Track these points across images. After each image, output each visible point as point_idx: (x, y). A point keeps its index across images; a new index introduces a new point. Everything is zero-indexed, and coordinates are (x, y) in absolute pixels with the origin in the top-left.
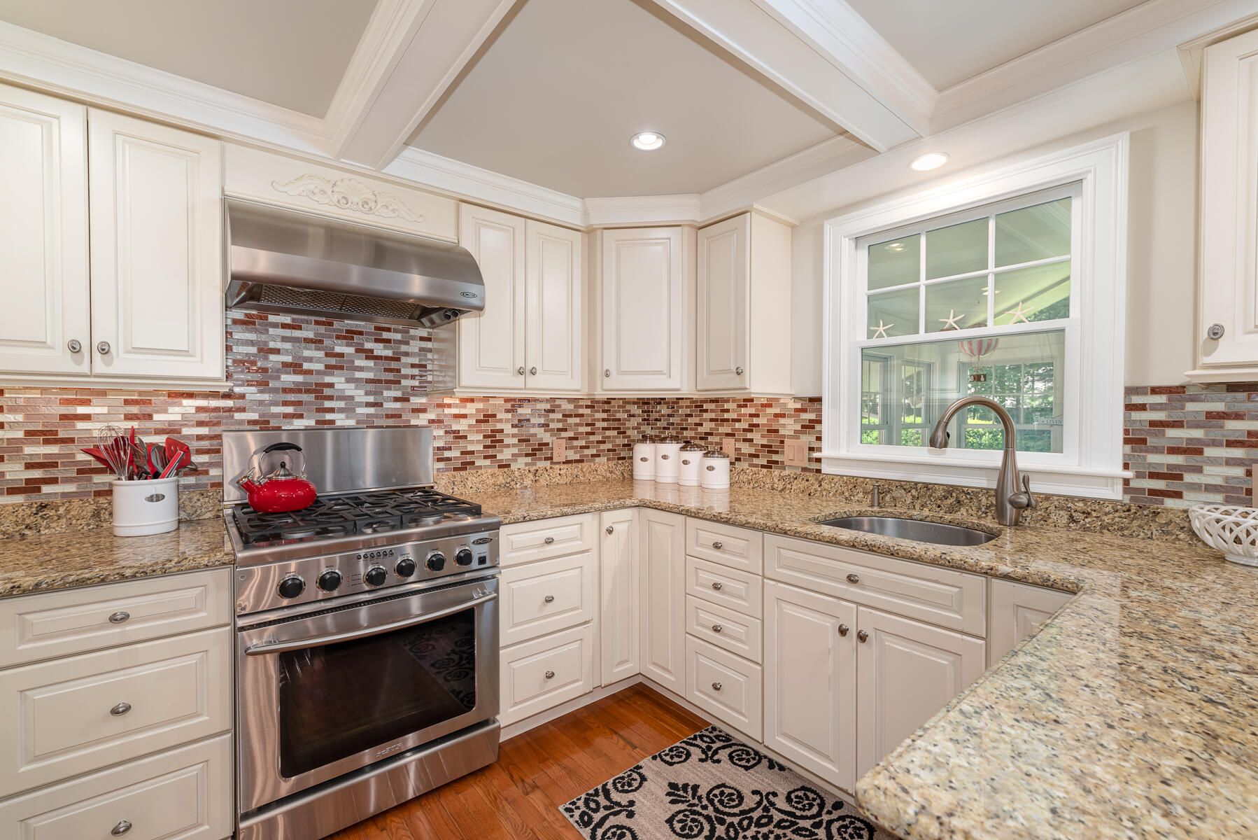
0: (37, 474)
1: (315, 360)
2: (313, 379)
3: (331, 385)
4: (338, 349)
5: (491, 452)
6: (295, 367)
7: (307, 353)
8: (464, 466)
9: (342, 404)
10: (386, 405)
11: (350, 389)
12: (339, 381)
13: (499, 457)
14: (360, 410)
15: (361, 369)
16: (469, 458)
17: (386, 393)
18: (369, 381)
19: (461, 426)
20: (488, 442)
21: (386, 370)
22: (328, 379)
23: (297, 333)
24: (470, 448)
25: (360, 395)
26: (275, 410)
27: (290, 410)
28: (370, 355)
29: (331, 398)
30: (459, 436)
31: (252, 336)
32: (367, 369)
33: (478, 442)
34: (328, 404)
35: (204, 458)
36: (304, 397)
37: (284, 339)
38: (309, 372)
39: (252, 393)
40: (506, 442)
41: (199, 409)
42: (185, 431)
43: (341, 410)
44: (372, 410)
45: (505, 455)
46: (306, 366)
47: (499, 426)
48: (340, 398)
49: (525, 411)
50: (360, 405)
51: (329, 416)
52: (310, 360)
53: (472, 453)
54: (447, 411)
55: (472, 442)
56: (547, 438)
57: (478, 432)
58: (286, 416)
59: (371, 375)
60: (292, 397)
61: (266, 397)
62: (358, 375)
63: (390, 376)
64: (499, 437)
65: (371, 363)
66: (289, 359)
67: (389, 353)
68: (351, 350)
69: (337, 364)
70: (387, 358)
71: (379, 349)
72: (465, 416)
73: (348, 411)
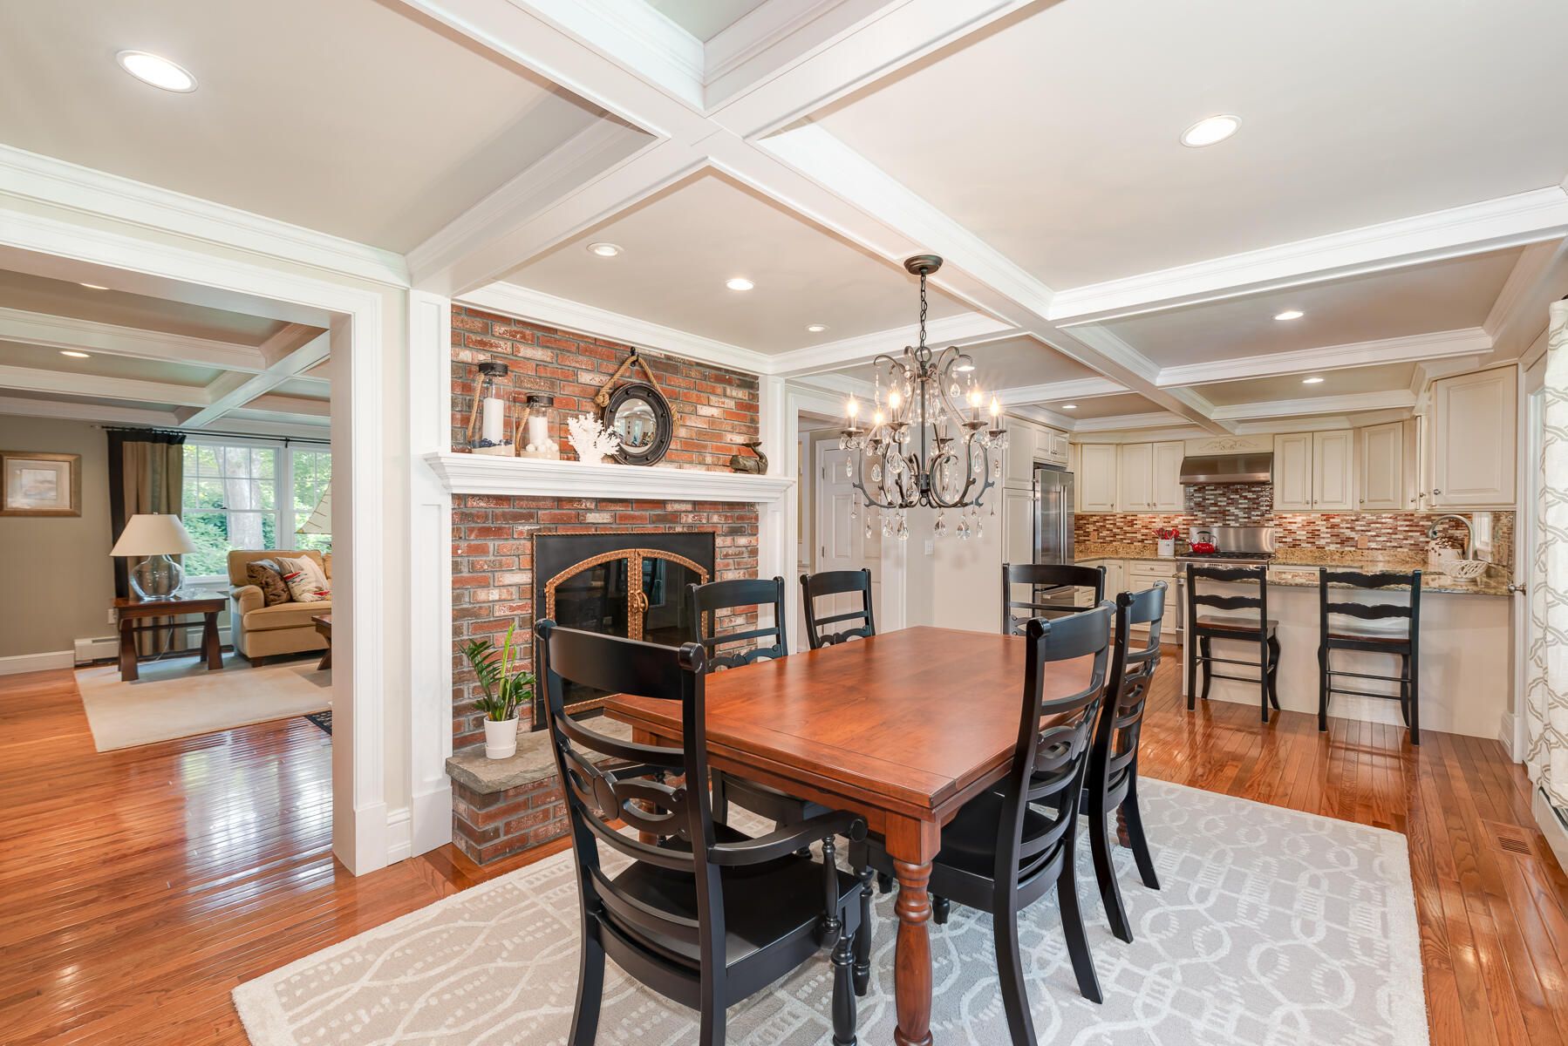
0: (1144, 537)
1: (1223, 501)
2: (1222, 509)
3: (1229, 510)
4: (1232, 497)
5: (1311, 540)
6: (1215, 505)
7: (1219, 499)
8: (1294, 546)
9: (1233, 518)
10: (1253, 518)
11: (1236, 512)
12: (1232, 509)
13: (1317, 543)
14: (1240, 520)
15: (1241, 504)
16: (1298, 543)
17: (1253, 513)
18: (1245, 508)
19: (1293, 527)
20: (1310, 535)
21: (1254, 503)
22: (1227, 508)
23: (1215, 492)
24: (1298, 538)
25: (1241, 514)
26: (1207, 520)
27: (1213, 520)
28: (1246, 498)
29: (1228, 515)
30: (1290, 532)
31: (1201, 495)
32: (1244, 503)
33: (1304, 535)
34: (1227, 518)
35: (1185, 536)
36: (1218, 515)
37: (1212, 495)
38: (1220, 506)
39: (1200, 514)
40: (1322, 535)
41: (1184, 520)
42: (1179, 527)
43: (1233, 520)
44: (1246, 520)
45: (1322, 542)
46: (1219, 504)
47: (1317, 528)
48: (1233, 515)
49: (1336, 520)
50: (1241, 518)
51: (1228, 522)
52: (1221, 501)
53: (1300, 540)
54: (1284, 520)
55: (1299, 535)
56: (1353, 534)
57: (1304, 530)
58: (1212, 522)
59: (1246, 506)
60: (1214, 515)
61: (1204, 515)
62: (1240, 506)
63: (1255, 506)
64: (1317, 533)
65: (1246, 501)
66: (1213, 502)
67: (1255, 496)
68: (1238, 496)
69: (1233, 502)
70: (1254, 499)
71: (1250, 495)
72: (1295, 523)
73: (1236, 520)
